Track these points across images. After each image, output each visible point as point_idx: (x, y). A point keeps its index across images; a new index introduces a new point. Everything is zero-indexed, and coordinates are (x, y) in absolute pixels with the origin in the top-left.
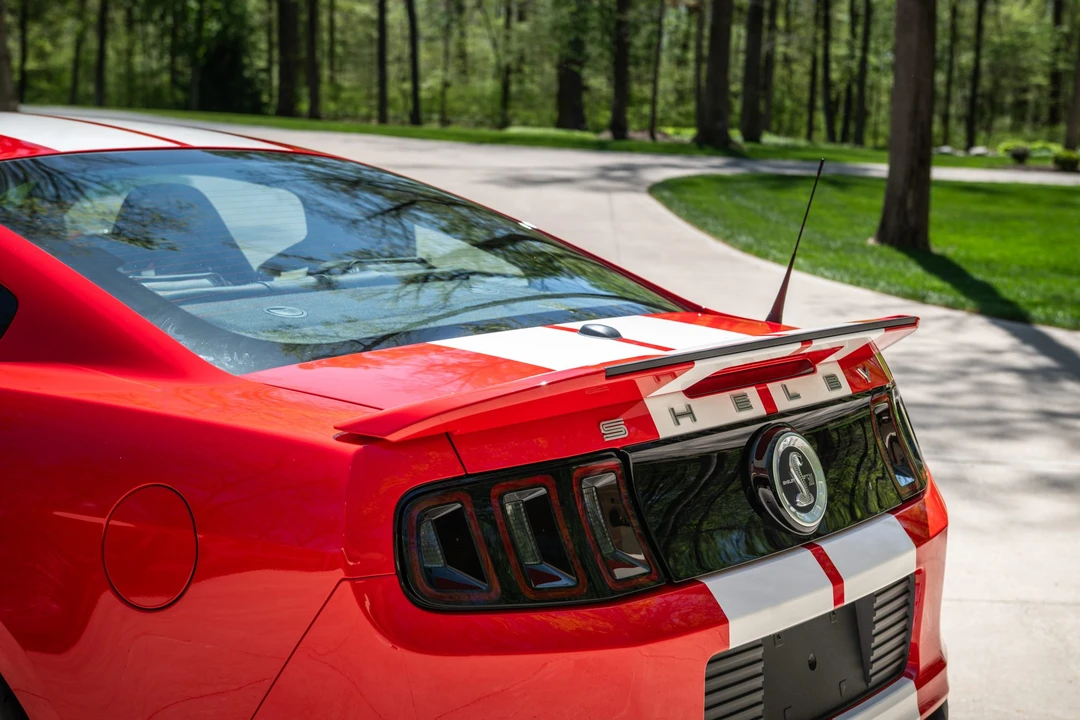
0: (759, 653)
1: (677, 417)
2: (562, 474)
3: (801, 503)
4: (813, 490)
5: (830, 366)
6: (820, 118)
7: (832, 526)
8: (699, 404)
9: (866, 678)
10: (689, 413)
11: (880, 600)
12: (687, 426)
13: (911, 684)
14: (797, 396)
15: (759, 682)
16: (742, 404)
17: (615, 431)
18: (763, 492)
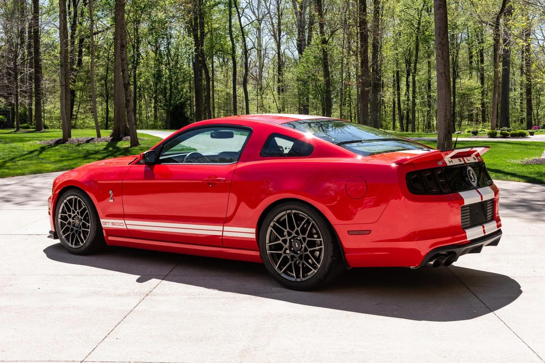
0: (468, 208)
1: (450, 162)
2: (433, 170)
3: (473, 180)
4: (474, 178)
5: (473, 155)
6: (398, 124)
7: (479, 186)
8: (453, 160)
9: (487, 219)
10: (452, 161)
11: (488, 203)
12: (451, 164)
13: (495, 222)
14: (469, 160)
15: (469, 217)
16: (460, 161)
17: (440, 163)
18: (466, 179)
